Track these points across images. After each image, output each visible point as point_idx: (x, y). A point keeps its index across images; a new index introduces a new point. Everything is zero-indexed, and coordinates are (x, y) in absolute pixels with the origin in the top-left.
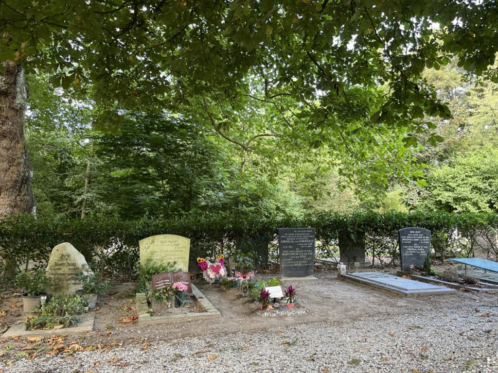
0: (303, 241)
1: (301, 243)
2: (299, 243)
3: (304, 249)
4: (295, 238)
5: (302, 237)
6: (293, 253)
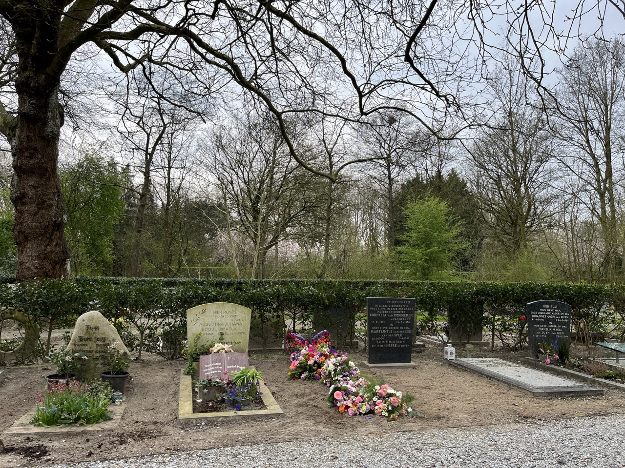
0: (400, 315)
1: (396, 317)
2: (393, 317)
3: (400, 325)
4: (389, 311)
5: (398, 310)
6: (386, 330)
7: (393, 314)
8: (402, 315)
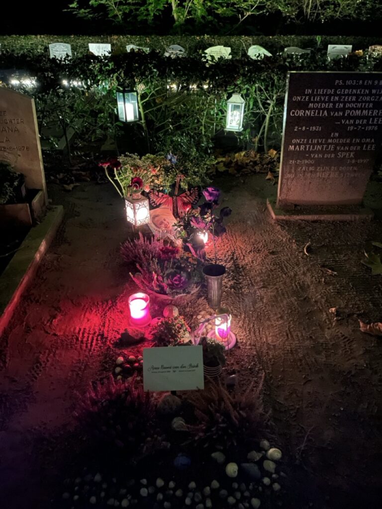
0: (358, 113)
1: (349, 117)
2: (343, 117)
3: (354, 134)
4: (334, 103)
5: (357, 101)
6: (321, 144)
7: (343, 110)
8: (365, 112)
